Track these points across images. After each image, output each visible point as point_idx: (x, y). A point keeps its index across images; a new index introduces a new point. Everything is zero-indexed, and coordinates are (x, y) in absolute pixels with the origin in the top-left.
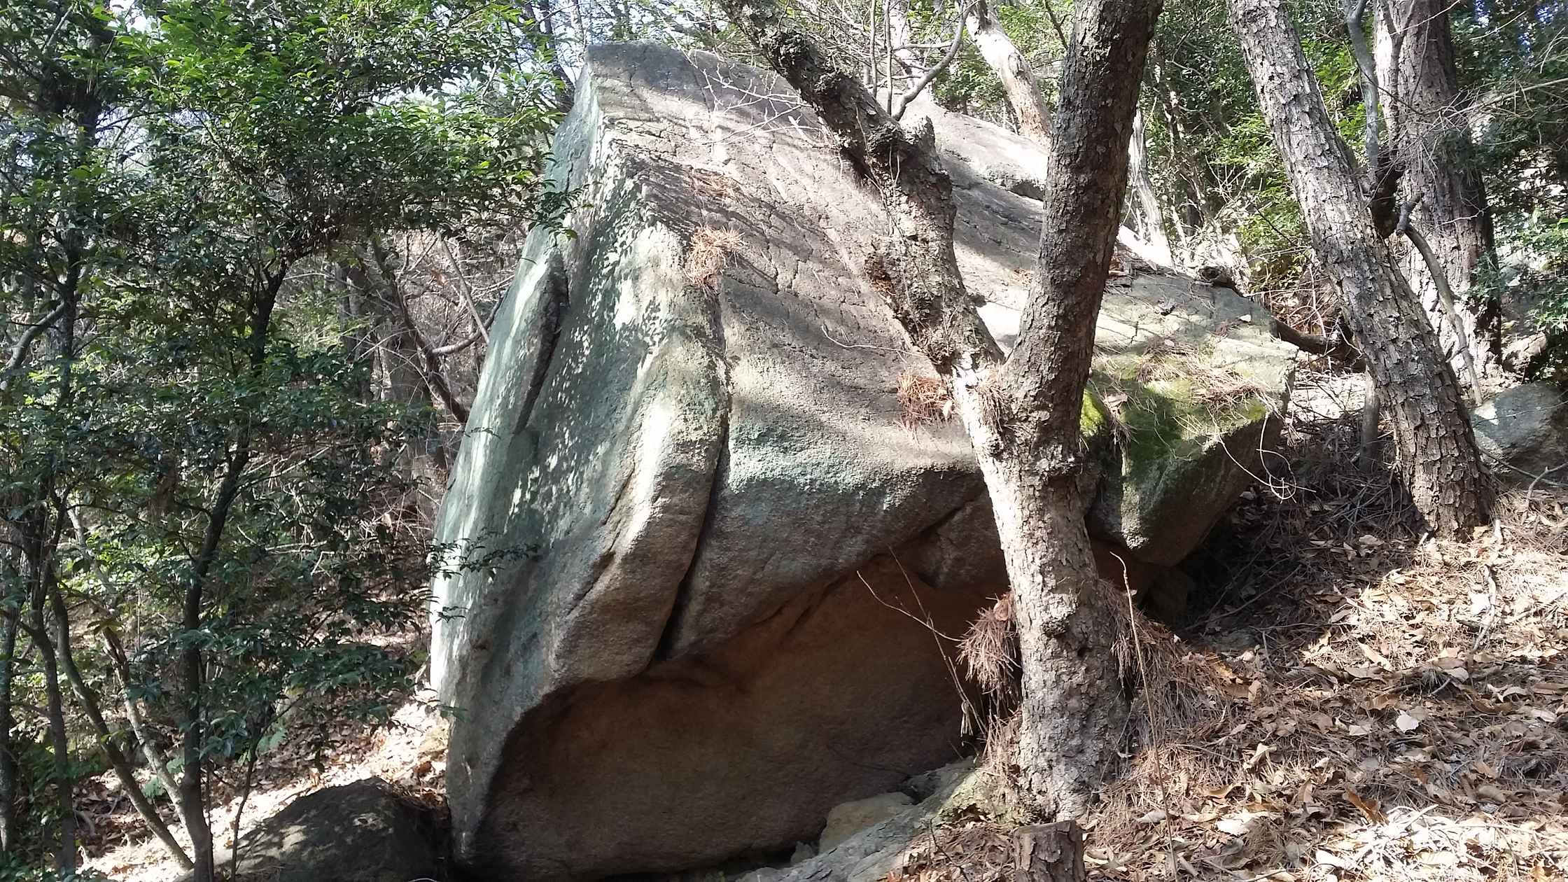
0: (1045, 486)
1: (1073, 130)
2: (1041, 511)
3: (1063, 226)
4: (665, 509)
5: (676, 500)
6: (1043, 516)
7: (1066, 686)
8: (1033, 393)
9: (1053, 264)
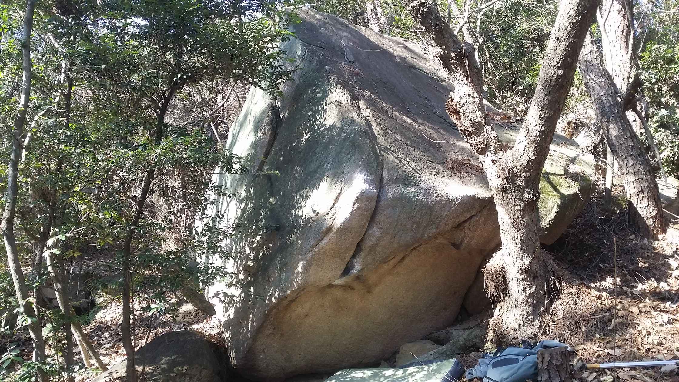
0: (525, 205)
1: (558, 51)
2: (522, 217)
3: (548, 93)
4: (358, 208)
5: (363, 205)
6: (523, 218)
7: (528, 292)
8: (524, 164)
9: (542, 108)
